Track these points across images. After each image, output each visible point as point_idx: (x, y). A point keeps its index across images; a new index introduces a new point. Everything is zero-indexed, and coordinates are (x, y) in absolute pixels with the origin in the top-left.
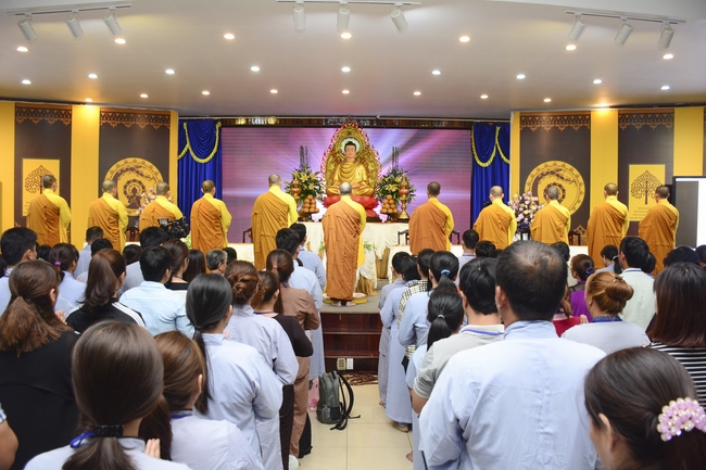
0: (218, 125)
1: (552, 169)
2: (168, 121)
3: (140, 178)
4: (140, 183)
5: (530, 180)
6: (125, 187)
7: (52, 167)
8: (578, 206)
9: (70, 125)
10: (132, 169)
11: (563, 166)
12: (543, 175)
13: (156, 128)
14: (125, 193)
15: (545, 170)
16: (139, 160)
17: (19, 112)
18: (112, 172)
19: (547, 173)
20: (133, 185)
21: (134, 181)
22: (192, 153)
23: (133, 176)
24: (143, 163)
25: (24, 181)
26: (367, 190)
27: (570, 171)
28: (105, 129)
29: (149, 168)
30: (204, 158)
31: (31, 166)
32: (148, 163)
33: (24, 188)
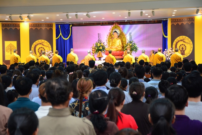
0: (71, 26)
1: (182, 39)
2: (52, 26)
3: (43, 47)
4: (43, 48)
5: (174, 43)
6: (38, 50)
7: (14, 43)
8: (191, 52)
9: (20, 29)
10: (41, 44)
11: (185, 38)
12: (179, 41)
13: (48, 29)
14: (38, 52)
15: (179, 40)
16: (43, 40)
17: (3, 26)
18: (34, 45)
19: (180, 40)
20: (41, 49)
21: (41, 47)
22: (62, 36)
23: (41, 46)
24: (44, 41)
25: (5, 48)
26: (118, 49)
27: (187, 39)
28: (31, 30)
29: (46, 43)
30: (67, 38)
31: (7, 43)
32: (46, 41)
33: (5, 51)
